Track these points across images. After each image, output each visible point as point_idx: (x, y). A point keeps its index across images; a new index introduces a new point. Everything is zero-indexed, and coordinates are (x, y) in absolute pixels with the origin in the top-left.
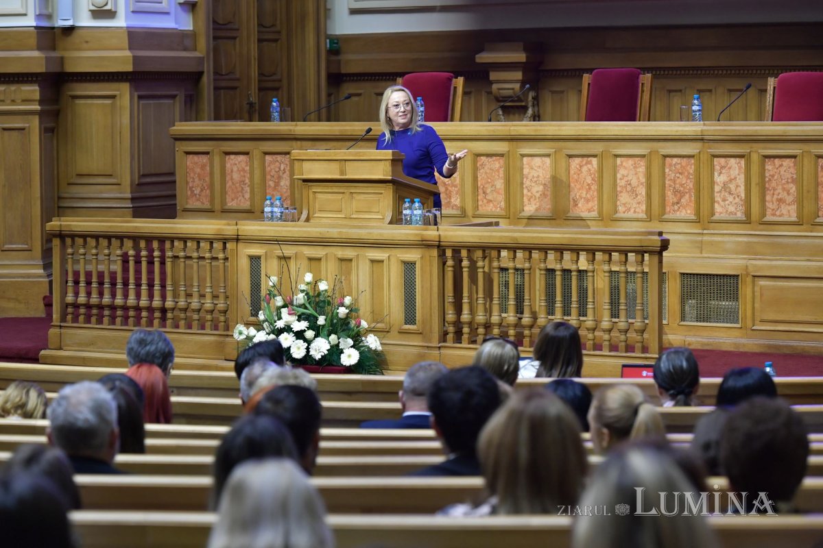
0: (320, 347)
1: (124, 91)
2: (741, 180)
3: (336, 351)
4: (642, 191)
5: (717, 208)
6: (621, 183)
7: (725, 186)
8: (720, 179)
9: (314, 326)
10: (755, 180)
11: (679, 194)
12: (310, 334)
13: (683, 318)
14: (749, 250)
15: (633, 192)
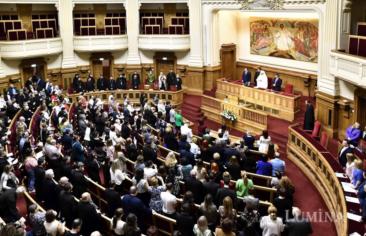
0: (229, 117)
1: (212, 73)
2: (279, 100)
3: (231, 118)
4: (268, 99)
5: (277, 103)
6: (266, 98)
7: (278, 101)
8: (277, 100)
9: (229, 115)
10: (281, 101)
11: (272, 100)
12: (228, 116)
13: (273, 113)
14: (280, 108)
15: (267, 99)
